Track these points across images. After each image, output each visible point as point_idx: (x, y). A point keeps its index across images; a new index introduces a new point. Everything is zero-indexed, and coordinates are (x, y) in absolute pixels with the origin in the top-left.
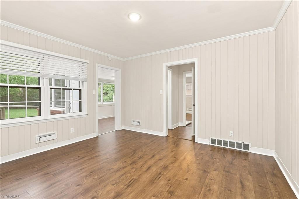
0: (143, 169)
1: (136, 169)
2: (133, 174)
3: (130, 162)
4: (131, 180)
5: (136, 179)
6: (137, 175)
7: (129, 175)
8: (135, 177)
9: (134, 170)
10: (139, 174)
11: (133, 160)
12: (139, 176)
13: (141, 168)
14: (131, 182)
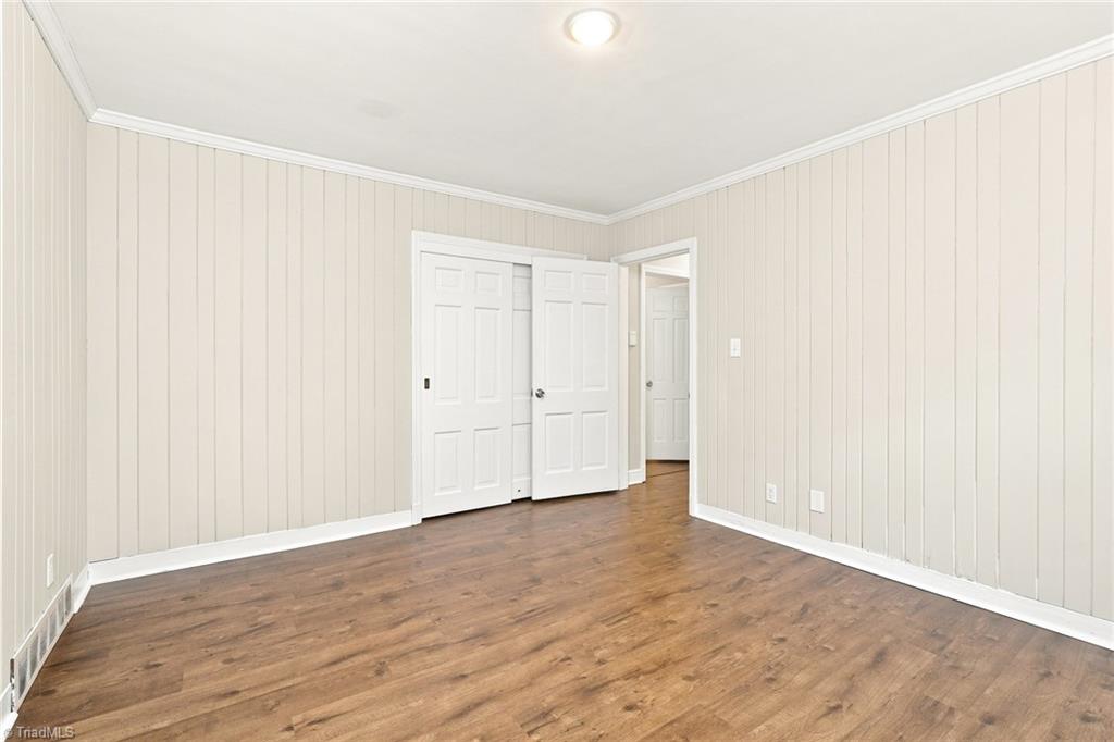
0: (561, 649)
1: (590, 653)
2: (606, 640)
3: (608, 699)
4: (619, 624)
5: (603, 622)
6: (593, 634)
7: (622, 640)
8: (604, 628)
9: (598, 654)
10: (585, 635)
11: (585, 712)
12: (587, 629)
13: (570, 655)
14: (617, 619)
